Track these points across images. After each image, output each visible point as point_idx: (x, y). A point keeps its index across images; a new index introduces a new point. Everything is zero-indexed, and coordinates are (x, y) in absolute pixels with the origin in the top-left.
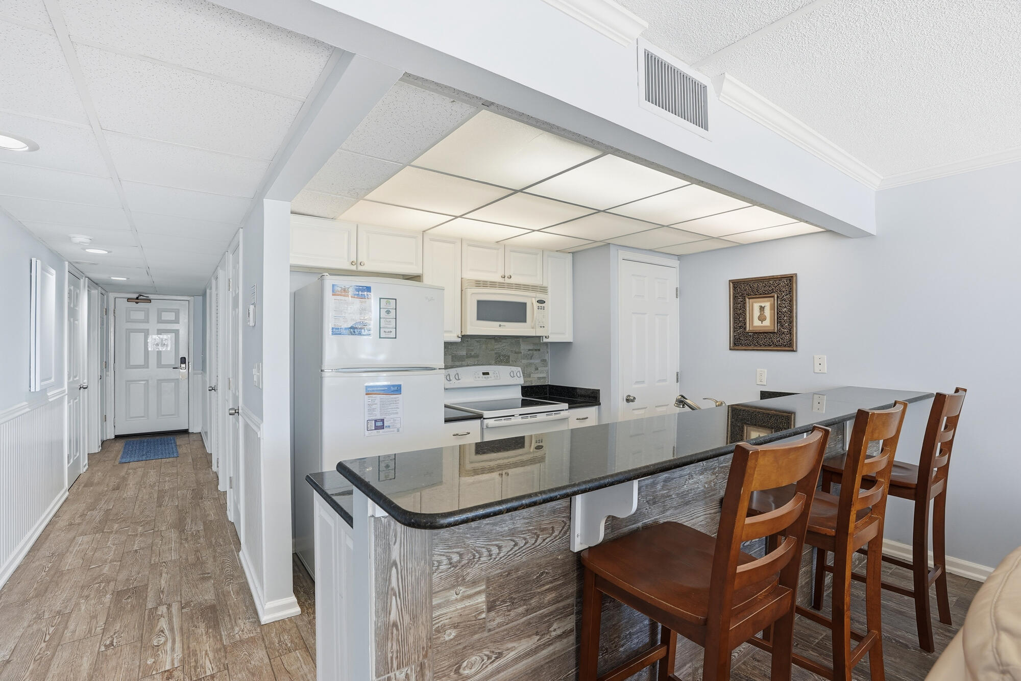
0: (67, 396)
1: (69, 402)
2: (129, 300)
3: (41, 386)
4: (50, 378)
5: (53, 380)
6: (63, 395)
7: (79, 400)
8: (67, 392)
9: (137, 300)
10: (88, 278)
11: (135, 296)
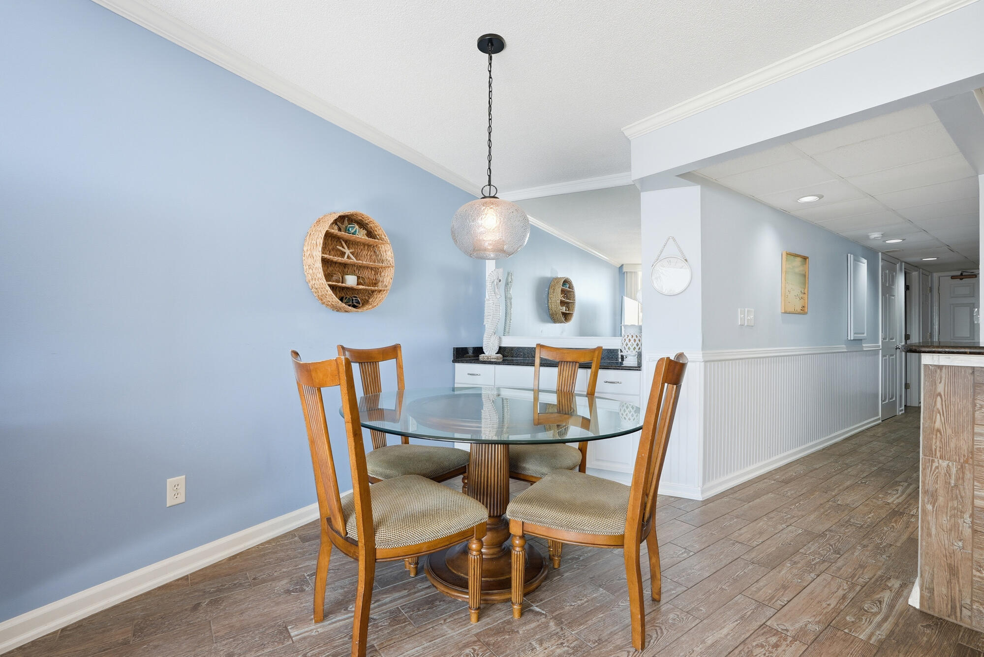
0: (881, 351)
1: (883, 356)
2: (953, 277)
3: (854, 337)
4: (863, 334)
5: (865, 335)
6: (878, 348)
7: (896, 357)
8: (881, 348)
9: (961, 277)
10: (905, 262)
11: (959, 273)
